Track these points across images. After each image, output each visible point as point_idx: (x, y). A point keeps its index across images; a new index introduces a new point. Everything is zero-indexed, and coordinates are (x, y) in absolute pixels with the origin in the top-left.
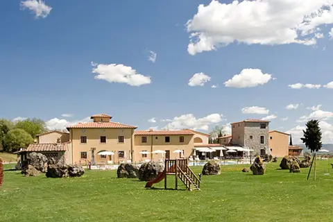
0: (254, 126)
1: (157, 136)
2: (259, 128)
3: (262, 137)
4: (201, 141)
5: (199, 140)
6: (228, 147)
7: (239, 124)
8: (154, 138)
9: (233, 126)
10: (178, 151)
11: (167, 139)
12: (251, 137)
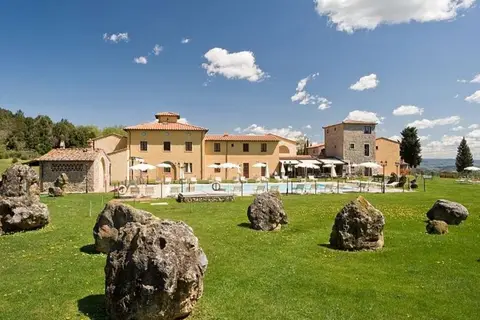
0: (355, 130)
1: (232, 143)
2: (362, 132)
3: (367, 146)
4: (288, 151)
5: (284, 149)
6: (323, 161)
7: (335, 127)
8: (230, 145)
9: (327, 130)
10: (260, 165)
11: (246, 148)
12: (352, 146)
